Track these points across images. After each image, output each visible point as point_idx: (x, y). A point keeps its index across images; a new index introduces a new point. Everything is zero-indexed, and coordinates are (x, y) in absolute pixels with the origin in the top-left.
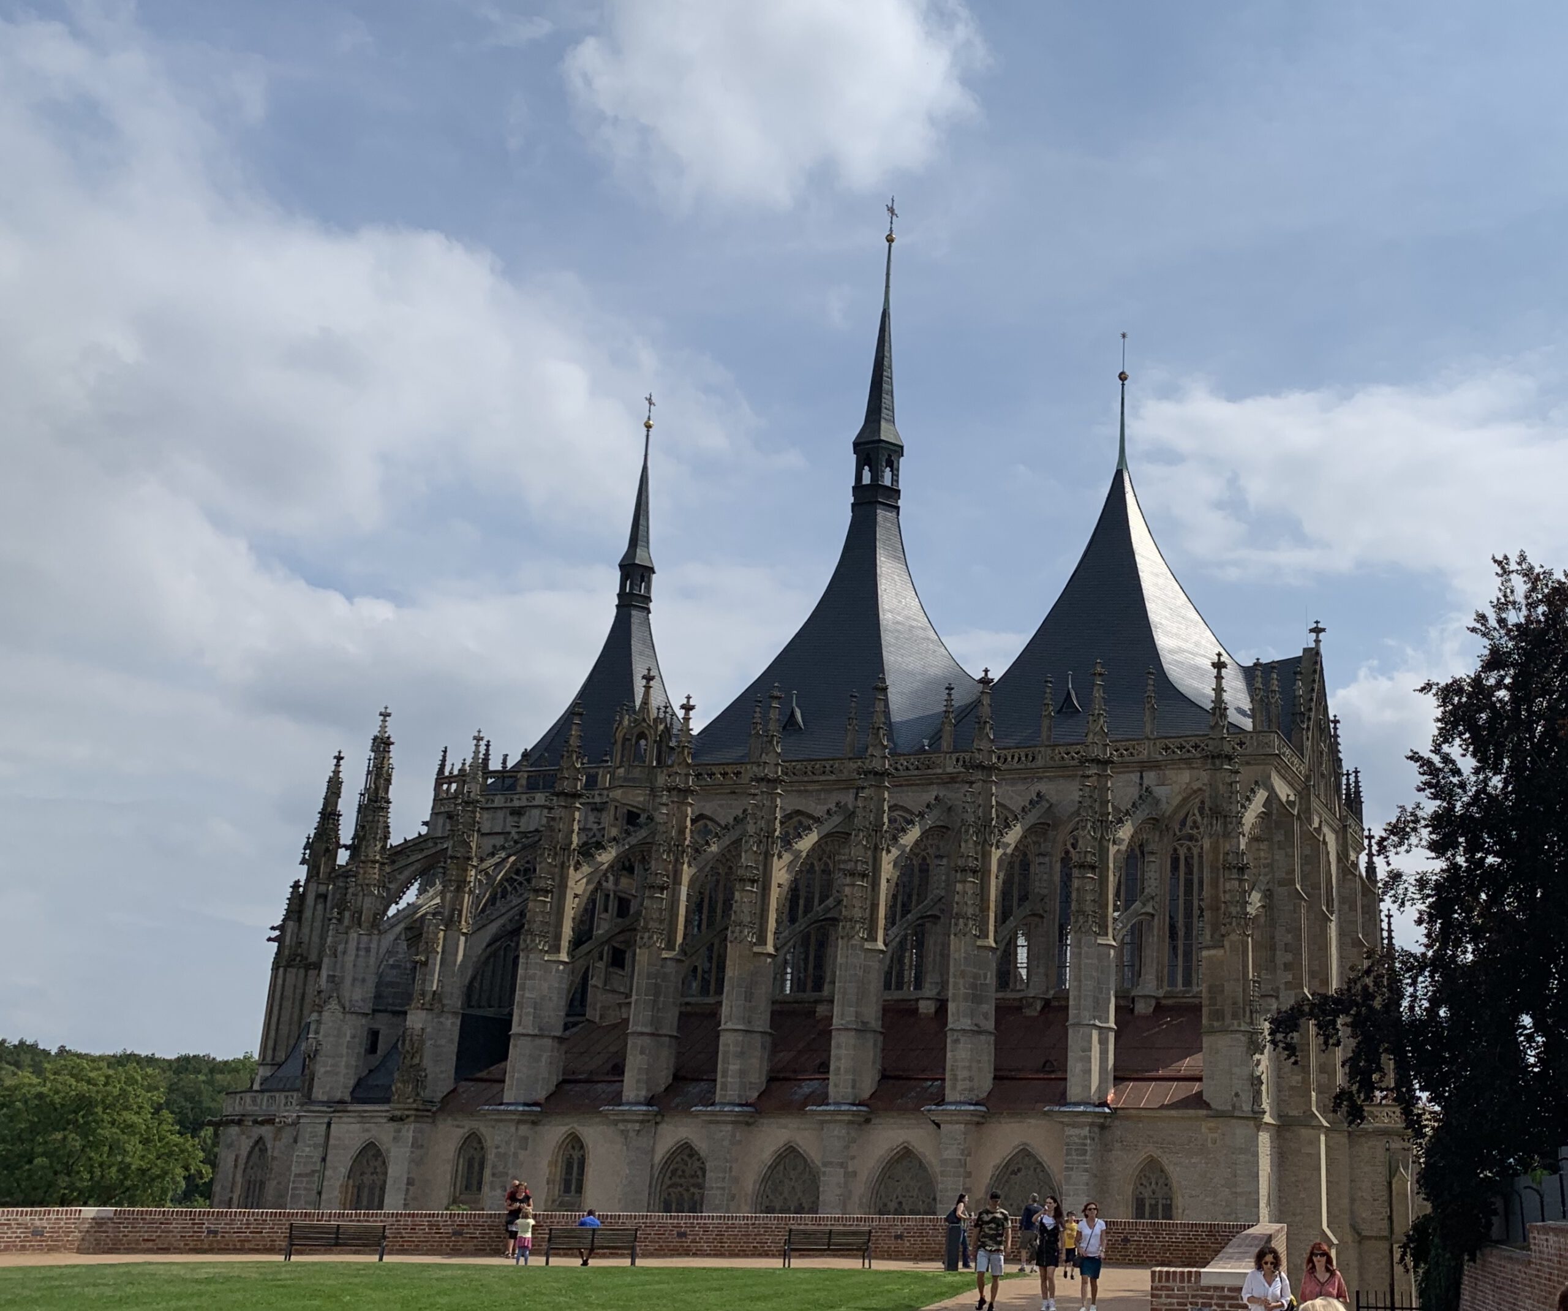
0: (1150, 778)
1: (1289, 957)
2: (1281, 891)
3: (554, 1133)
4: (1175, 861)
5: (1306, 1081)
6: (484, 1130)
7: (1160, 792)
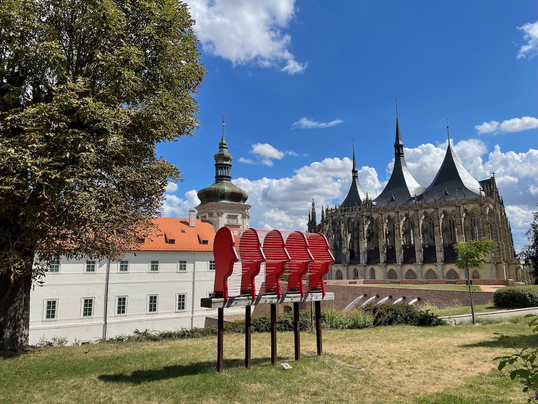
0: (465, 206)
1: (495, 236)
2: (493, 225)
3: (369, 268)
4: (471, 220)
5: (500, 256)
6: (357, 268)
7: (467, 208)
